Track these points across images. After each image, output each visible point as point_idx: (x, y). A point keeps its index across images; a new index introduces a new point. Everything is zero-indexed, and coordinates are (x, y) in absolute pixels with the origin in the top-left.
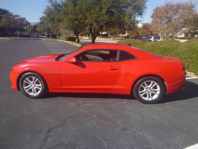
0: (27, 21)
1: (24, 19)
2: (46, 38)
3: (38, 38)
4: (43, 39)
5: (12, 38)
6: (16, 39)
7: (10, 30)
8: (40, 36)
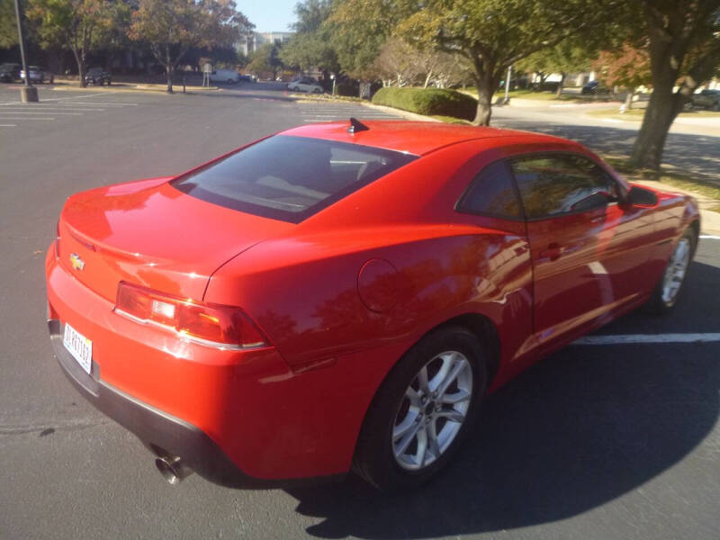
0: (240, 13)
1: (231, 7)
2: (316, 92)
3: (285, 94)
4: (303, 96)
5: (175, 88)
6: (190, 93)
7: (171, 55)
8: (292, 85)
